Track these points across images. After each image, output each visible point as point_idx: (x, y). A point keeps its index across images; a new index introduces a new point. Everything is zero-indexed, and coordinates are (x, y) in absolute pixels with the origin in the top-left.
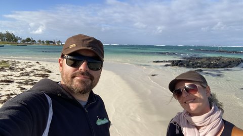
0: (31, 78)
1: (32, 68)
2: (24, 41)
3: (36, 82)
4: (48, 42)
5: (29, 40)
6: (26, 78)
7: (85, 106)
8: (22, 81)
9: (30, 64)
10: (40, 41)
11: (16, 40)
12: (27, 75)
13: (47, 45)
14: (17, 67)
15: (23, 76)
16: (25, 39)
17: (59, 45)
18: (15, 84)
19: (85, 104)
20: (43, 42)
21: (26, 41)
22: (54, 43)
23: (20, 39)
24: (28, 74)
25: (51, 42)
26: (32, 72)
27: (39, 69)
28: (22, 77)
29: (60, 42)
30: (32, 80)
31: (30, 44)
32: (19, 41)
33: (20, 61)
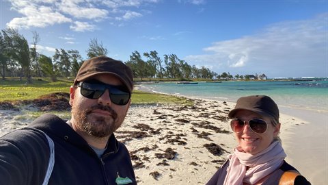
0: (209, 120)
1: (216, 108)
2: (219, 77)
3: (211, 125)
4: (248, 77)
5: (225, 75)
6: (204, 119)
7: (102, 156)
8: (197, 122)
9: (216, 104)
10: (237, 76)
11: (211, 76)
12: (205, 117)
13: (246, 80)
14: (200, 107)
15: (201, 116)
16: (221, 74)
17: (262, 80)
18: (190, 125)
19: (102, 153)
20: (241, 77)
21: (222, 76)
22: (256, 78)
23: (216, 74)
24: (207, 116)
25: (252, 76)
26: (213, 113)
27: (222, 111)
28: (200, 119)
29: (264, 75)
30: (209, 123)
31: (226, 80)
32: (214, 78)
33: (206, 100)
